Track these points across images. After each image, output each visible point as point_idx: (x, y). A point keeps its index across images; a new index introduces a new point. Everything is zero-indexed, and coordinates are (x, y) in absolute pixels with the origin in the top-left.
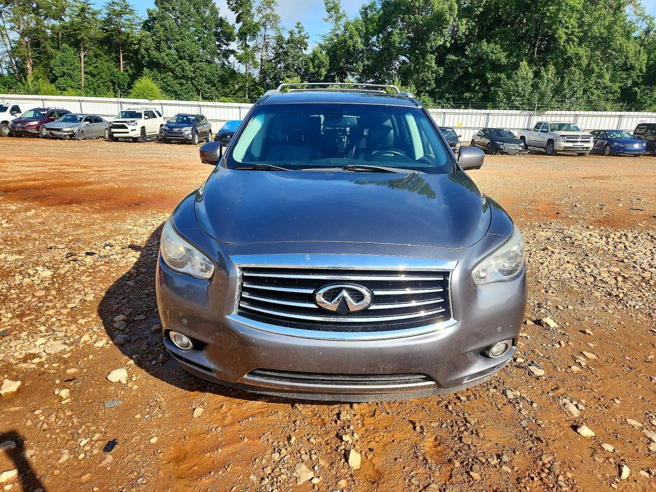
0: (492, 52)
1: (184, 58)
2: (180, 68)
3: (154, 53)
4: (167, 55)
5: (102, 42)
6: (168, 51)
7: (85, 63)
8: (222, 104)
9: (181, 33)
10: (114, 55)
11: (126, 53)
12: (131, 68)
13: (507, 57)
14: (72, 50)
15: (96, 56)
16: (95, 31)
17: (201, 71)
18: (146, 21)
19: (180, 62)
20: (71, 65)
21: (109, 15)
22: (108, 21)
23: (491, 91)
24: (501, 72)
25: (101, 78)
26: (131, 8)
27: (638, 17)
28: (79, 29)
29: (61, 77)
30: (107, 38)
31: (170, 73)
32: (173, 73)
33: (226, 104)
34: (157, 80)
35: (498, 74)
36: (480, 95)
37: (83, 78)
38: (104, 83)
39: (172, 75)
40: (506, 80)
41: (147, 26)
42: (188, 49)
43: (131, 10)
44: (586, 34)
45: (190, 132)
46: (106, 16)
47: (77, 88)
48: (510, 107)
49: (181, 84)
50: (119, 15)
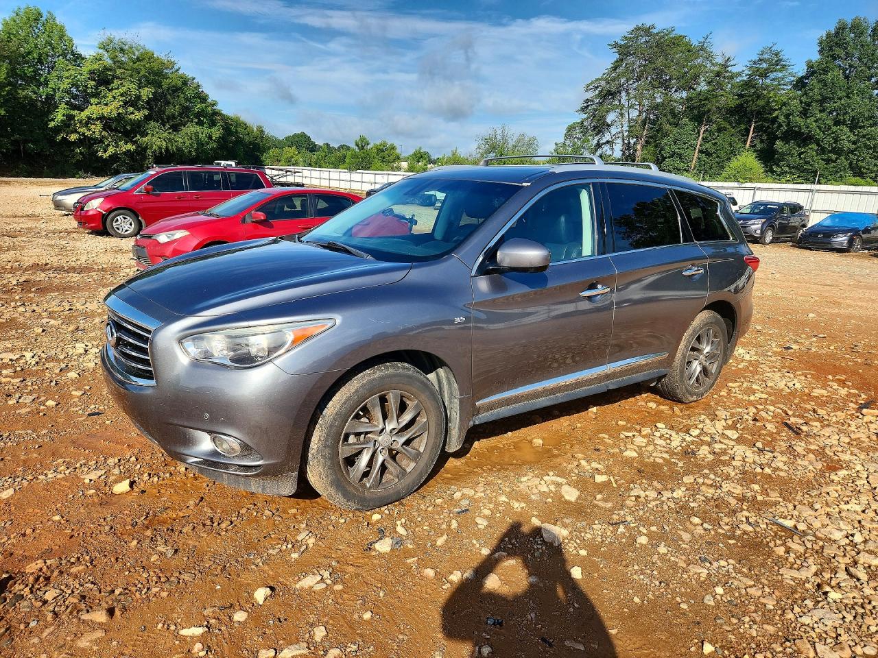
1: (844, 123)
2: (833, 138)
3: (797, 120)
4: (816, 121)
5: (732, 111)
6: (819, 115)
7: (703, 139)
8: (852, 188)
9: (848, 88)
10: (743, 126)
11: (760, 123)
12: (762, 141)
14: (691, 125)
15: (719, 130)
16: (728, 99)
17: (869, 139)
18: (803, 77)
19: (834, 128)
20: (685, 144)
21: (750, 76)
22: (748, 84)
25: (718, 157)
26: (783, 63)
28: (706, 99)
29: (669, 157)
30: (741, 106)
31: (814, 146)
32: (818, 145)
33: (859, 188)
34: (792, 157)
37: (695, 158)
38: (718, 163)
39: (816, 148)
41: (800, 84)
42: (853, 110)
43: (784, 66)
45: (760, 226)
46: (745, 78)
47: (685, 170)
49: (828, 161)
50: (764, 74)
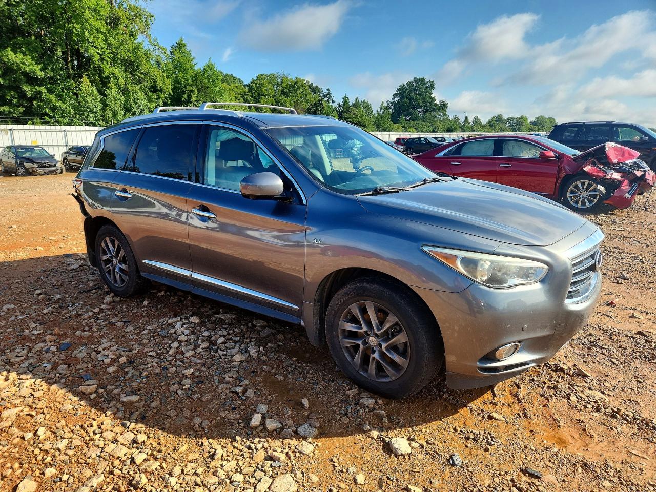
0: (23, 63)
13: (42, 70)
23: (34, 105)
24: (40, 85)
27: (153, 47)
35: (36, 87)
36: (21, 109)
40: (48, 94)
44: (115, 56)
48: (85, 123)
